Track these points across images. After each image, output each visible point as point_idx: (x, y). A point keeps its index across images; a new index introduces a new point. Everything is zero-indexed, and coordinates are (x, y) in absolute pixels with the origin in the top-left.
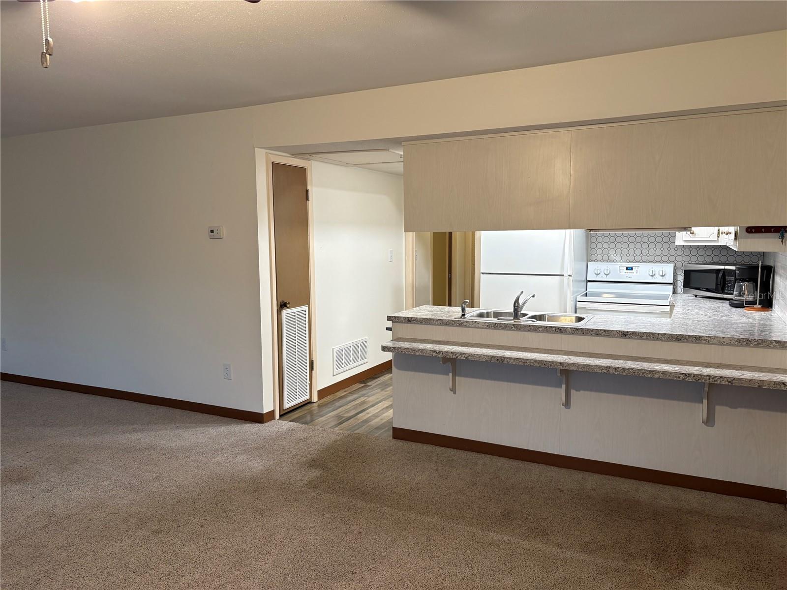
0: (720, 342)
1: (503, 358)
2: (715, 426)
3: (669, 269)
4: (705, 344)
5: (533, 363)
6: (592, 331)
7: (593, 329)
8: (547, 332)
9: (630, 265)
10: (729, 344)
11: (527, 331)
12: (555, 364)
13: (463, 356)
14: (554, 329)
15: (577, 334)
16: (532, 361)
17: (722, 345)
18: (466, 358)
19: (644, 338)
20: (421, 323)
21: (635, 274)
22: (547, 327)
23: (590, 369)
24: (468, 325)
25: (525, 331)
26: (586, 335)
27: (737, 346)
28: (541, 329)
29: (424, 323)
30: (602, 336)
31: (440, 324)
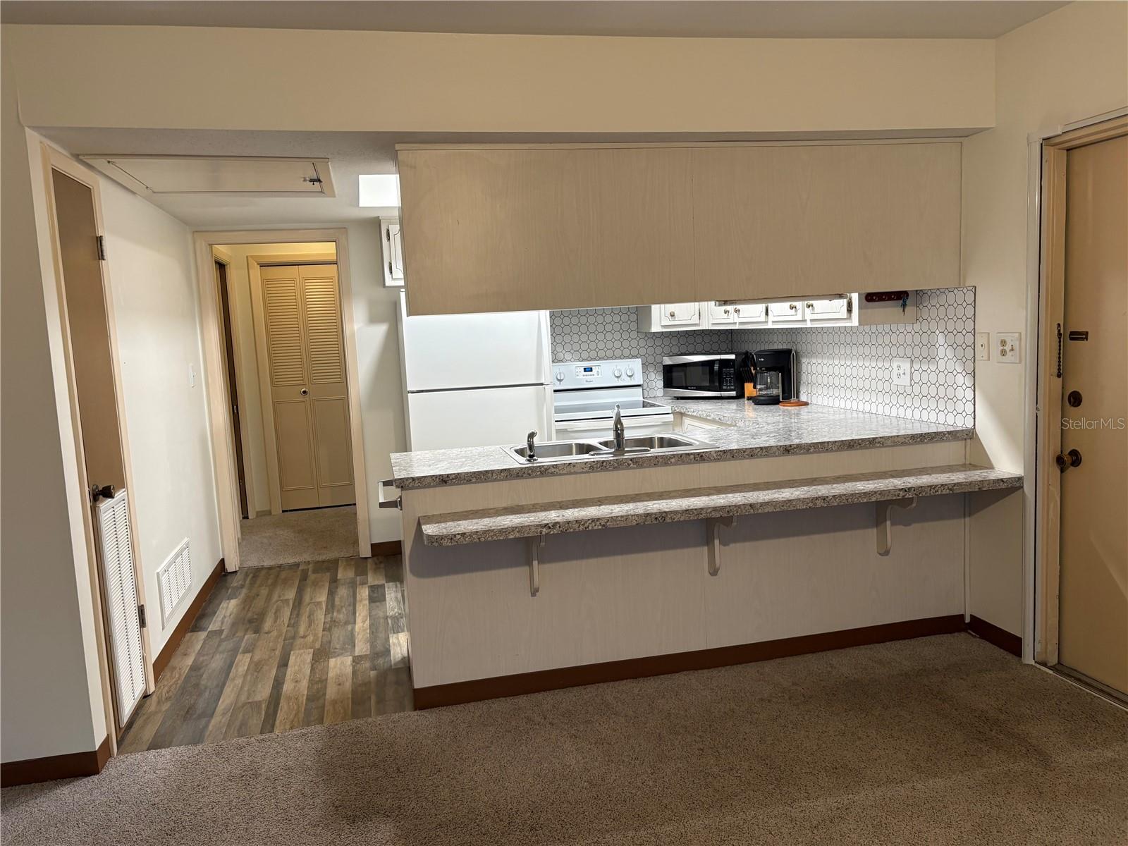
0: (894, 442)
1: (663, 515)
2: (890, 555)
3: (636, 364)
4: (879, 447)
5: (711, 512)
6: (744, 452)
7: (746, 449)
8: (683, 463)
9: (587, 364)
10: (904, 444)
11: (653, 467)
12: (742, 507)
13: (598, 523)
14: (692, 456)
15: (725, 460)
16: (709, 510)
17: (897, 445)
18: (603, 526)
19: (812, 451)
20: (469, 481)
21: (596, 376)
22: (681, 455)
23: (791, 506)
24: (557, 470)
25: (650, 466)
26: (737, 459)
27: (912, 444)
28: (673, 460)
29: (474, 480)
30: (758, 457)
31: (506, 478)
